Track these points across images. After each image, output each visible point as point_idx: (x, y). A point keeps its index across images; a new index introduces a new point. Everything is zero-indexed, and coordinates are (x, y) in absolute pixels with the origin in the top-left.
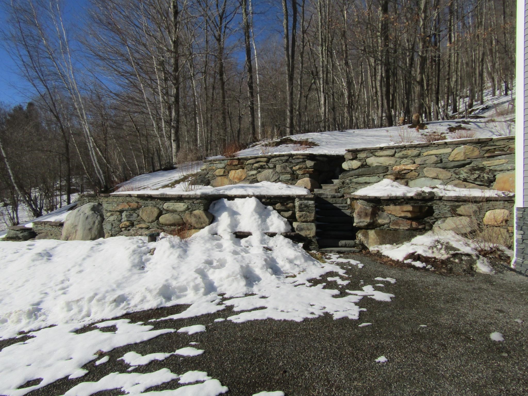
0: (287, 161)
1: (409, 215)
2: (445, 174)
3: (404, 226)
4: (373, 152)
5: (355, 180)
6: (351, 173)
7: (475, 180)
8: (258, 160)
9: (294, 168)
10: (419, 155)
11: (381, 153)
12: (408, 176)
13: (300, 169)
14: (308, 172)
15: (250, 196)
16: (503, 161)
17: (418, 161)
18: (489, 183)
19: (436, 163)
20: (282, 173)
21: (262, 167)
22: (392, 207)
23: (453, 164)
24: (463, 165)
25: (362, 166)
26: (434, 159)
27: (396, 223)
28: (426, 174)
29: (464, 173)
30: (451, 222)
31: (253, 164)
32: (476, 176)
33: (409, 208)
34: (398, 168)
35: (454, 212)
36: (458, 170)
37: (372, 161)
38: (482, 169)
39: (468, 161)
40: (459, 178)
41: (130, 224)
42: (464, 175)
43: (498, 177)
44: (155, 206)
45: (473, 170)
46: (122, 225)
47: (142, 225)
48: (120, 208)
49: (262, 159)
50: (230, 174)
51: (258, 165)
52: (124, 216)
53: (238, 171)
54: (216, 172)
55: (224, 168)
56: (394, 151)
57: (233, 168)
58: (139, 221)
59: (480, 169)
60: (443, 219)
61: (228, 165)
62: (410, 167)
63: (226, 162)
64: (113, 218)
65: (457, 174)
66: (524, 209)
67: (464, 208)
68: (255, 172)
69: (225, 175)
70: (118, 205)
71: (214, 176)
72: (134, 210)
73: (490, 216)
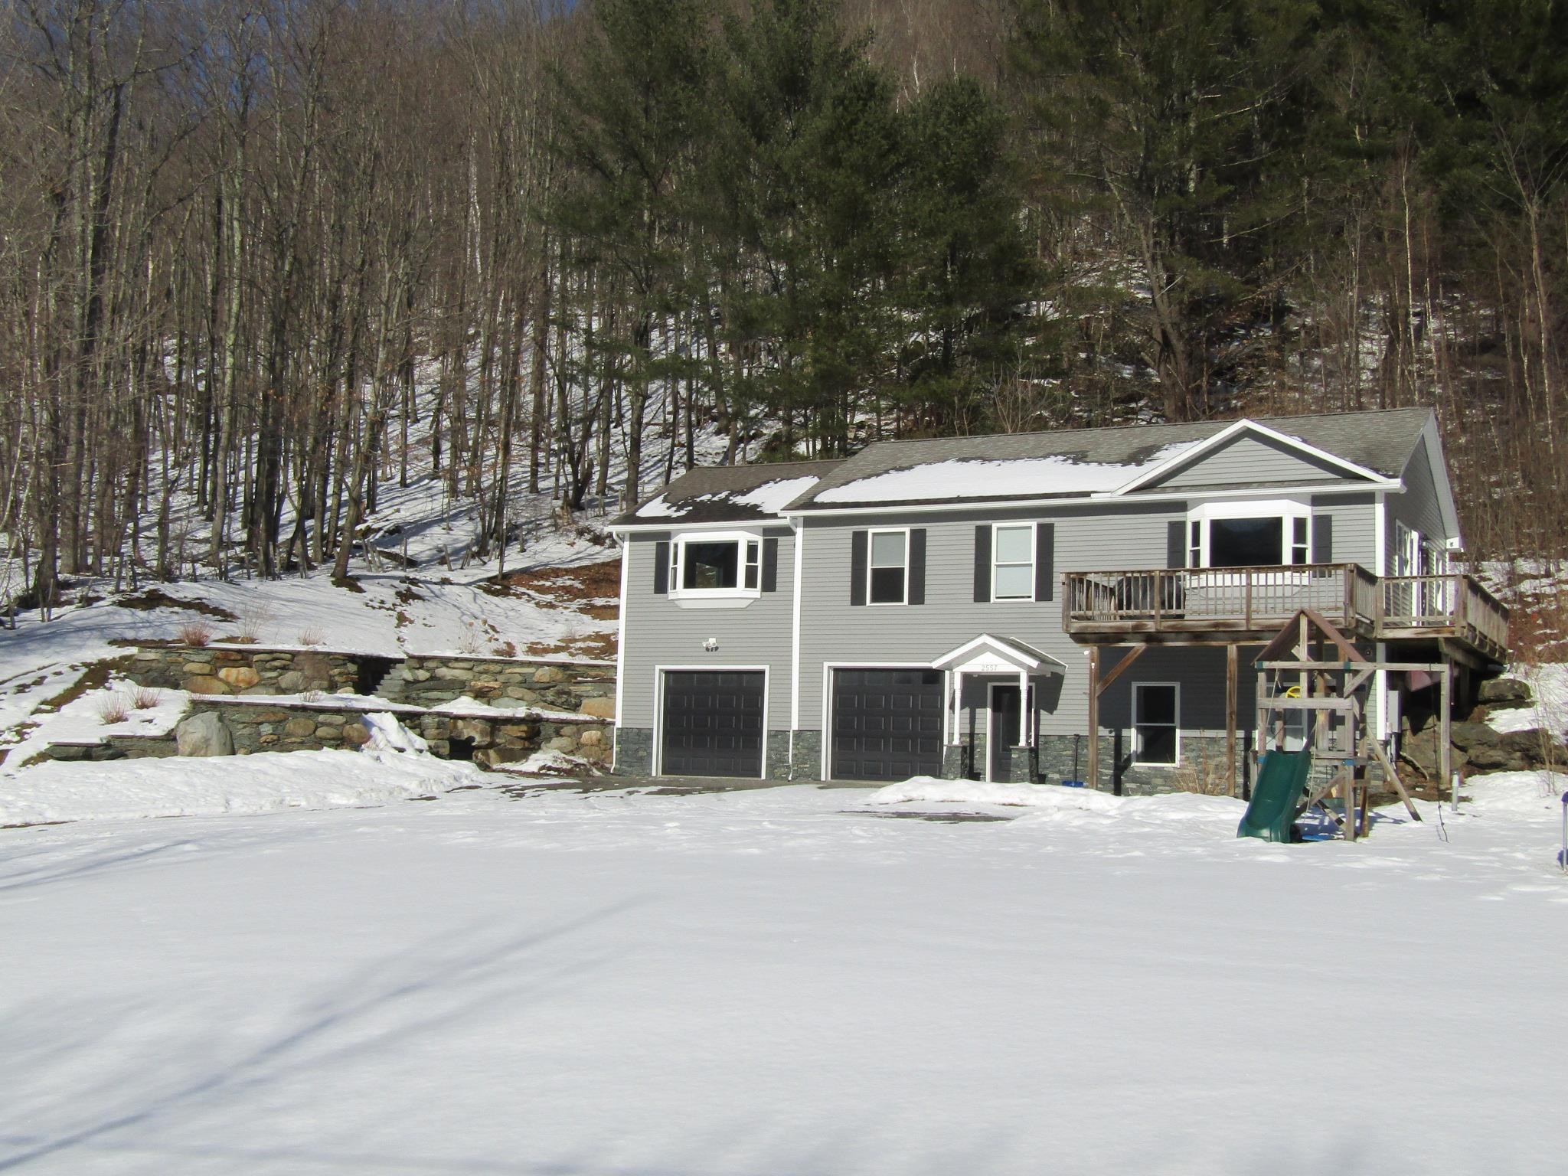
1: (524, 735)
2: (530, 695)
3: (518, 746)
4: (445, 662)
5: (422, 695)
6: (418, 685)
7: (563, 703)
8: (275, 655)
9: (331, 673)
10: (500, 672)
11: (456, 665)
12: (490, 694)
13: (340, 674)
14: (352, 680)
15: (387, 711)
16: (589, 688)
17: (502, 678)
18: (575, 708)
19: (521, 682)
21: (284, 668)
22: (509, 727)
23: (539, 686)
24: (548, 688)
25: (433, 678)
26: (519, 678)
27: (512, 743)
28: (510, 694)
29: (550, 695)
30: (556, 742)
31: (267, 661)
32: (563, 700)
33: (524, 728)
34: (479, 684)
35: (558, 734)
36: (543, 692)
37: (443, 672)
38: (569, 693)
39: (553, 684)
40: (545, 701)
41: (275, 737)
42: (550, 698)
43: (585, 701)
44: (309, 718)
45: (560, 693)
46: (263, 739)
47: (293, 739)
48: (261, 719)
49: (283, 655)
50: (223, 673)
51: (276, 663)
52: (266, 729)
53: (243, 670)
54: (188, 667)
55: (208, 662)
56: (472, 664)
57: (230, 664)
58: (289, 735)
59: (565, 693)
60: (549, 739)
61: (218, 658)
62: (492, 684)
63: (210, 652)
64: (246, 731)
65: (543, 696)
66: (622, 729)
67: (567, 730)
68: (274, 674)
69: (213, 674)
70: (259, 716)
71: (185, 673)
72: (280, 722)
73: (586, 737)
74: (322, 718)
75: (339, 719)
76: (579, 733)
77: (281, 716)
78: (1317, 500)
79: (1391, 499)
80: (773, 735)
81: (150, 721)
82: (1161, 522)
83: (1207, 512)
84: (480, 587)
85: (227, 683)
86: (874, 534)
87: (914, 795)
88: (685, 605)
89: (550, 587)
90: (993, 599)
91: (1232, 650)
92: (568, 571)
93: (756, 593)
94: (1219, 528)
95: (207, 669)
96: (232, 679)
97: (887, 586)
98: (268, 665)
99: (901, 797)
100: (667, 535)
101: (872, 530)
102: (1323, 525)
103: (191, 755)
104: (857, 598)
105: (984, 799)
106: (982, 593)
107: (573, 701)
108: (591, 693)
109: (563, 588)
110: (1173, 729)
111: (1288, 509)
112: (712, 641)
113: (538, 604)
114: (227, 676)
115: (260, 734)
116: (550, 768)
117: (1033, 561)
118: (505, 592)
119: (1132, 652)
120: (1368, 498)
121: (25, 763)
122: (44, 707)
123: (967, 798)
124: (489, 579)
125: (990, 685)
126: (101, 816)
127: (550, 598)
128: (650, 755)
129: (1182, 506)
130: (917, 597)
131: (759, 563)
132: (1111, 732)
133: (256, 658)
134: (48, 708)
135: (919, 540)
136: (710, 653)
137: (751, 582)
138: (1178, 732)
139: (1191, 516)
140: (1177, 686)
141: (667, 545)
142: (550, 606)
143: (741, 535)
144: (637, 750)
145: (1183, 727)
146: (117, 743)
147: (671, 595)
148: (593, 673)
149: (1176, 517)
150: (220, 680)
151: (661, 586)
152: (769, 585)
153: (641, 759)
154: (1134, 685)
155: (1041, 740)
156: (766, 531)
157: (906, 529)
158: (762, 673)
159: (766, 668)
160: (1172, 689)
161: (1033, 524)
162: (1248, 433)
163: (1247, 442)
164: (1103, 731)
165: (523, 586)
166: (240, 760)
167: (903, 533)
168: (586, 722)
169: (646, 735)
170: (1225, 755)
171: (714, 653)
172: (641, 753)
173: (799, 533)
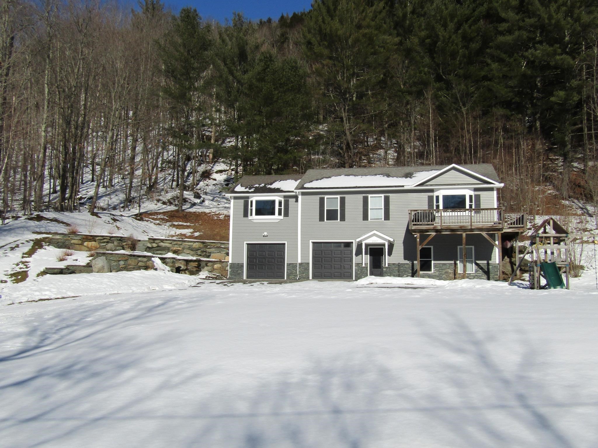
0: (120, 240)
1: (197, 266)
2: (192, 252)
3: (195, 270)
4: (162, 241)
6: (154, 249)
8: (104, 237)
9: (123, 244)
10: (181, 245)
11: (166, 242)
12: (179, 252)
13: (126, 245)
16: (213, 250)
17: (182, 246)
18: (208, 257)
19: (189, 248)
20: (118, 246)
21: (108, 242)
22: (192, 263)
23: (195, 249)
24: (198, 250)
25: (158, 246)
26: (188, 247)
27: (193, 269)
28: (185, 252)
29: (199, 252)
30: (206, 268)
31: (101, 240)
32: (204, 254)
33: (197, 263)
34: (175, 248)
35: (207, 265)
36: (196, 251)
37: (162, 244)
38: (206, 252)
39: (200, 248)
40: (197, 255)
41: (125, 266)
42: (199, 253)
43: (212, 255)
44: (135, 259)
45: (203, 252)
46: (121, 266)
47: (131, 267)
48: (120, 259)
49: (107, 238)
50: (86, 244)
51: (105, 240)
52: (122, 263)
53: (93, 243)
54: (73, 241)
55: (80, 240)
56: (171, 241)
57: (89, 240)
58: (129, 265)
59: (205, 252)
60: (203, 268)
61: (84, 238)
62: (179, 248)
63: (81, 236)
64: (115, 264)
65: (197, 253)
66: (232, 263)
67: (209, 264)
68: (104, 244)
69: (82, 244)
70: (119, 258)
71: (72, 244)
72: (126, 260)
73: (216, 266)
74: (140, 259)
75: (145, 259)
76: (213, 266)
77: (126, 258)
78: (476, 190)
79: (498, 190)
80: (289, 265)
81: (77, 260)
82: (425, 196)
83: (441, 193)
84: (133, 218)
85: (88, 247)
86: (327, 198)
87: (373, 282)
88: (255, 221)
89: (156, 218)
90: (369, 220)
91: (464, 235)
92: (160, 213)
93: (282, 217)
94: (445, 198)
95: (80, 242)
96: (89, 246)
97: (332, 215)
98: (102, 241)
99: (368, 283)
100: (248, 198)
101: (326, 197)
102: (478, 197)
103: (98, 272)
104: (321, 219)
105: (398, 282)
106: (365, 217)
107: (208, 254)
108: (214, 252)
109: (161, 219)
110: (431, 261)
111: (467, 193)
112: (266, 234)
113: (155, 224)
114: (88, 245)
115: (119, 265)
116: (209, 277)
117: (383, 207)
118: (141, 219)
119: (431, 236)
120: (492, 189)
121: (38, 275)
122: (25, 255)
123: (392, 282)
124: (135, 215)
125: (369, 247)
126: (90, 294)
127: (158, 222)
128: (243, 272)
129: (432, 191)
130: (343, 219)
131: (283, 207)
132: (410, 262)
133: (97, 238)
134: (27, 256)
135: (343, 201)
137: (280, 214)
138: (433, 262)
139: (435, 194)
140: (432, 247)
141: (248, 201)
142: (159, 224)
143: (277, 198)
144: (237, 271)
145: (434, 260)
146: (71, 268)
147: (250, 218)
148: (213, 245)
149: (430, 194)
150: (85, 246)
151: (246, 215)
152: (286, 214)
153: (239, 274)
156: (285, 197)
157: (339, 197)
158: (284, 244)
159: (286, 242)
160: (430, 248)
161: (383, 195)
162: (454, 168)
163: (453, 171)
164: (407, 262)
165: (147, 218)
166: (113, 274)
167: (338, 198)
168: (215, 262)
169: (241, 265)
170: (449, 269)
171: (266, 237)
172: (239, 272)
173: (300, 197)
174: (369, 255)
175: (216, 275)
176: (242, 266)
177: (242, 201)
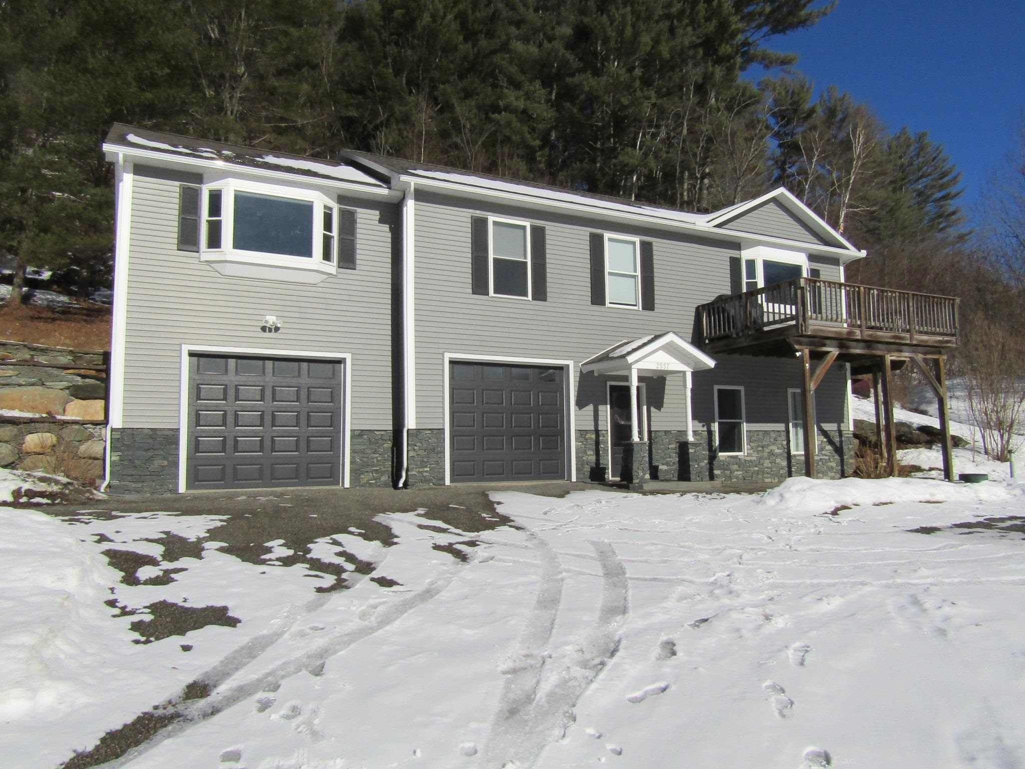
16: (10, 373)
43: (3, 391)
66: (123, 430)
73: (32, 440)
76: (18, 440)
78: (811, 256)
80: (361, 436)
82: (723, 255)
83: (760, 254)
86: (494, 223)
88: (229, 270)
90: (608, 305)
91: (888, 359)
93: (332, 268)
94: (769, 267)
97: (510, 278)
101: (492, 218)
102: (816, 276)
104: (479, 286)
106: (598, 296)
108: (15, 380)
110: (740, 424)
111: (803, 261)
112: (271, 319)
117: (639, 273)
119: (830, 354)
120: (836, 261)
125: (609, 383)
128: (176, 464)
129: (736, 245)
130: (540, 294)
131: (335, 232)
132: (703, 426)
135: (539, 236)
136: (267, 334)
137: (327, 256)
138: (745, 427)
139: (746, 255)
140: (742, 389)
141: (199, 189)
143: (317, 196)
144: (150, 459)
145: (748, 422)
147: (208, 254)
149: (734, 253)
151: (188, 241)
152: (348, 259)
153: (156, 474)
154: (716, 388)
155: (653, 435)
156: (342, 199)
157: (527, 223)
158: (340, 362)
159: (348, 357)
160: (739, 391)
161: (637, 239)
163: (776, 207)
167: (524, 228)
168: (32, 421)
169: (166, 437)
170: (774, 444)
171: (273, 335)
172: (157, 463)
173: (410, 208)
174: (609, 406)
175: (57, 482)
176: (172, 438)
177: (174, 187)
